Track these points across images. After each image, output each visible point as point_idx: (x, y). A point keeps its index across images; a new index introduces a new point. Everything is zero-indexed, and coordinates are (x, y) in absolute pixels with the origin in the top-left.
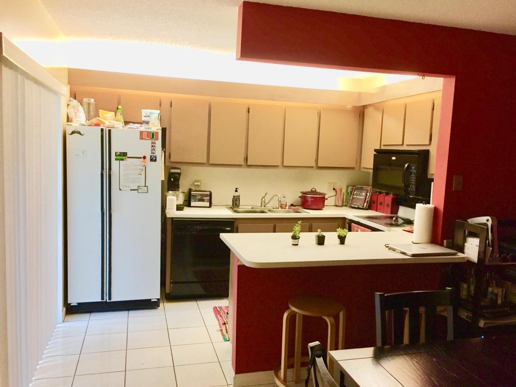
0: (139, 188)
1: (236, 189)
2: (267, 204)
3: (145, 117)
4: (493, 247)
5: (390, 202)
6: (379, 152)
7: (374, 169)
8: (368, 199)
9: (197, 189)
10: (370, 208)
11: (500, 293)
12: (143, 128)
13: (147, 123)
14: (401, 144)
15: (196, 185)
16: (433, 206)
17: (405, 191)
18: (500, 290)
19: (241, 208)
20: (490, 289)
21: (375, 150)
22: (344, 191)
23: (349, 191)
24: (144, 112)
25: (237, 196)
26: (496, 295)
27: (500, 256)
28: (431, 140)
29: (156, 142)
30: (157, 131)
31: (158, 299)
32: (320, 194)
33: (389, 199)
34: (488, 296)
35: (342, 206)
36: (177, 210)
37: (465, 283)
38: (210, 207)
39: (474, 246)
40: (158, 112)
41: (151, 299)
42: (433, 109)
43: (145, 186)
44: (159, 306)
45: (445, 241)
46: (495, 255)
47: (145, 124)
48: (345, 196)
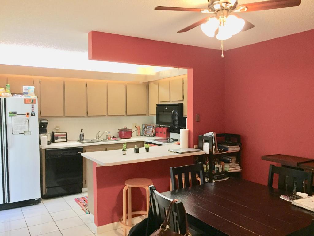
0: (25, 132)
1: (82, 130)
2: (100, 137)
3: (25, 90)
4: (215, 146)
5: (165, 131)
6: (159, 106)
7: (156, 114)
8: (154, 131)
9: (58, 132)
10: (155, 135)
11: (220, 167)
12: (24, 97)
13: (27, 94)
14: (169, 101)
15: (56, 129)
16: (188, 130)
17: (173, 124)
18: (220, 166)
19: (85, 141)
20: (216, 166)
21: (156, 105)
22: (141, 127)
23: (144, 128)
24: (24, 87)
25: (82, 134)
26: (218, 168)
27: (218, 150)
28: (183, 98)
29: (35, 104)
30: (35, 98)
31: (40, 198)
32: (129, 130)
33: (165, 130)
34: (215, 169)
35: (141, 136)
36: (48, 144)
37: (205, 164)
38: (66, 141)
39: (207, 146)
40: (34, 87)
41: (35, 199)
42: (183, 83)
43: (29, 131)
44: (40, 202)
45: (195, 146)
46: (216, 149)
47: (25, 94)
48: (142, 131)
